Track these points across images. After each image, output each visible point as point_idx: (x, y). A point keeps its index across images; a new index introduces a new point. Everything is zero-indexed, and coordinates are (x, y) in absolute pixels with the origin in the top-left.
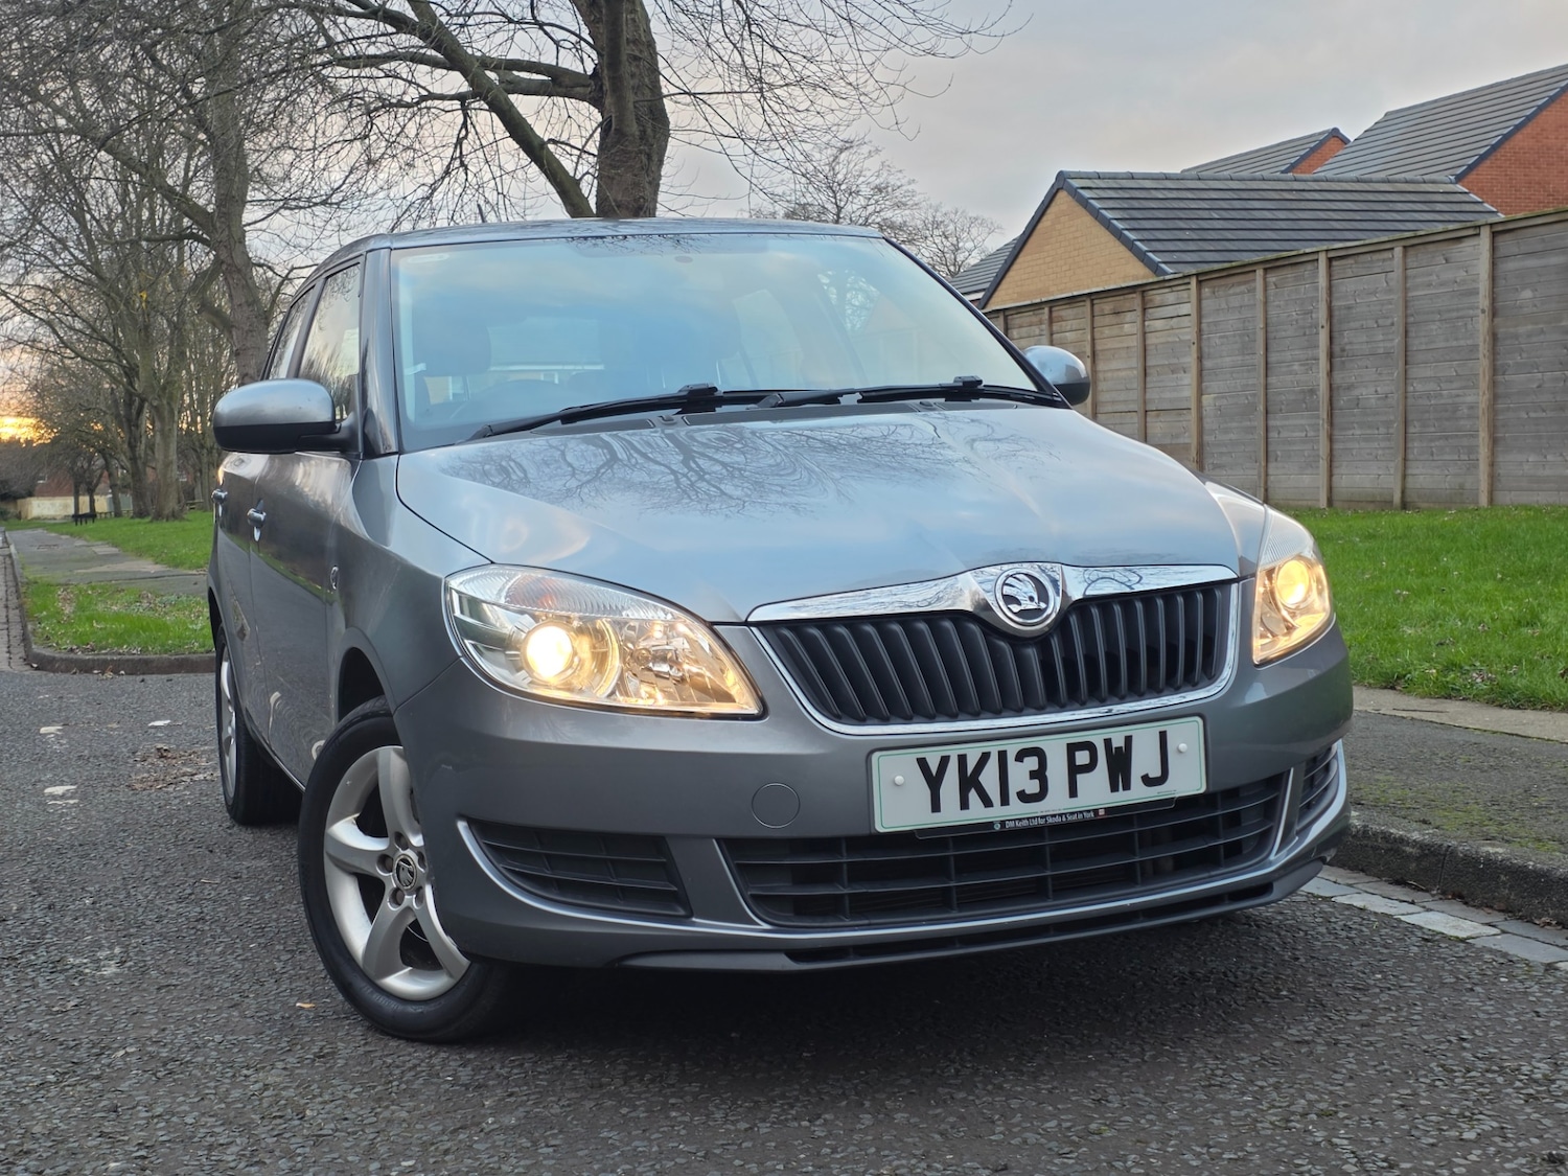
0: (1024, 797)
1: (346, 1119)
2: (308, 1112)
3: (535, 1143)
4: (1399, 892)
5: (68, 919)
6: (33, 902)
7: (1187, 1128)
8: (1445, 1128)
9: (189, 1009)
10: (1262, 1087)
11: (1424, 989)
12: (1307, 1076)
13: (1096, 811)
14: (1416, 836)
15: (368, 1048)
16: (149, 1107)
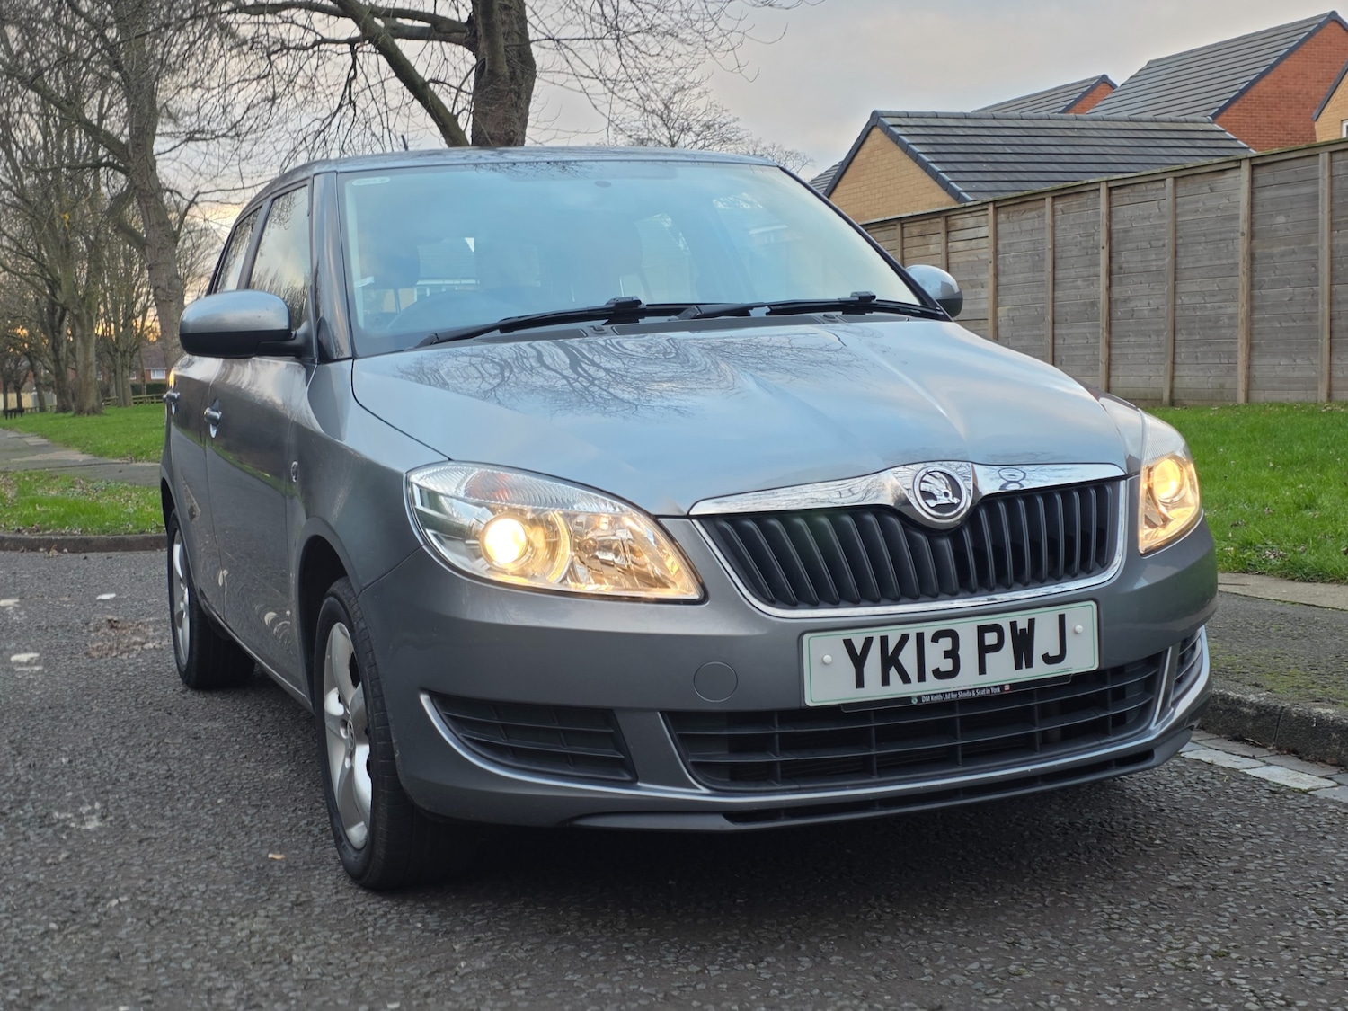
0: (938, 674)
1: (330, 964)
2: (294, 958)
3: (507, 986)
4: (1239, 747)
5: (48, 777)
6: (14, 761)
7: (1098, 969)
8: (1330, 967)
9: (171, 861)
10: (1157, 930)
11: (1281, 838)
12: (1196, 919)
13: (1002, 687)
14: (1252, 698)
15: (339, 897)
16: (148, 954)
